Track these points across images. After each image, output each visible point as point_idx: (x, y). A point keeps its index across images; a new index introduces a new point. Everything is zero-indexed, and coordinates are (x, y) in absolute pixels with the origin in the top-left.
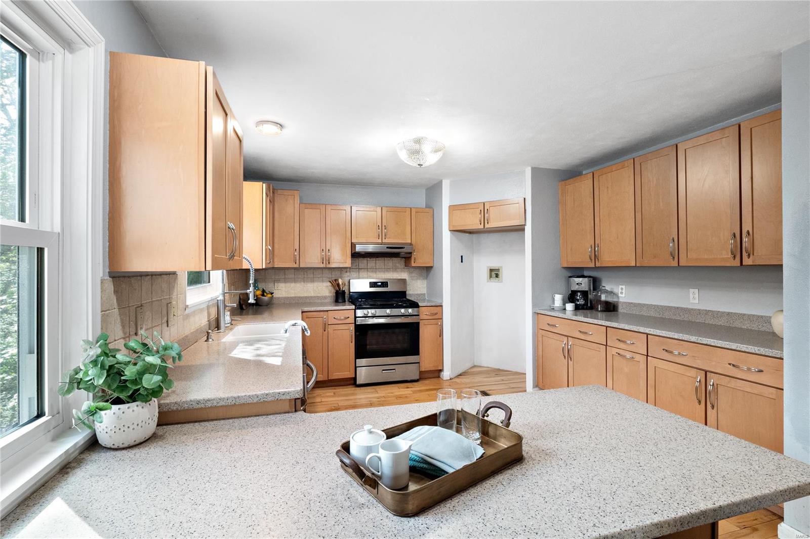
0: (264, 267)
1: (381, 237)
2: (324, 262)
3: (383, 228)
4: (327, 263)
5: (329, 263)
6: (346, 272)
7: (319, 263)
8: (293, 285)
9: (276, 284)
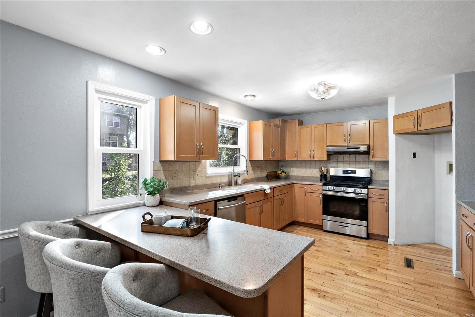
0: (263, 160)
1: (346, 142)
2: (311, 157)
3: (348, 135)
4: (313, 158)
5: (314, 158)
6: (330, 163)
7: (308, 158)
8: (300, 169)
9: (291, 169)
